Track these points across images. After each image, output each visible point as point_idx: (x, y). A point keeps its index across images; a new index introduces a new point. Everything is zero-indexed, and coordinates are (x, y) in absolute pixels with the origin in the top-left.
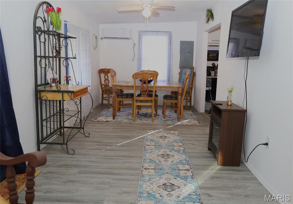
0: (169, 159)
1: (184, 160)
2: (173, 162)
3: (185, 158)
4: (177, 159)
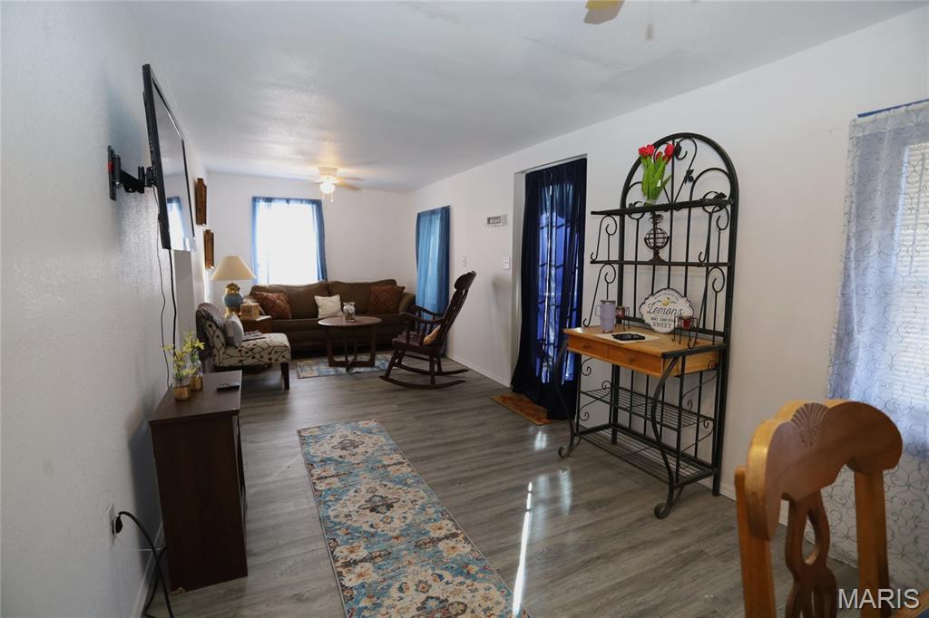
0: (367, 499)
1: (330, 503)
2: (356, 492)
3: (329, 510)
4: (348, 503)
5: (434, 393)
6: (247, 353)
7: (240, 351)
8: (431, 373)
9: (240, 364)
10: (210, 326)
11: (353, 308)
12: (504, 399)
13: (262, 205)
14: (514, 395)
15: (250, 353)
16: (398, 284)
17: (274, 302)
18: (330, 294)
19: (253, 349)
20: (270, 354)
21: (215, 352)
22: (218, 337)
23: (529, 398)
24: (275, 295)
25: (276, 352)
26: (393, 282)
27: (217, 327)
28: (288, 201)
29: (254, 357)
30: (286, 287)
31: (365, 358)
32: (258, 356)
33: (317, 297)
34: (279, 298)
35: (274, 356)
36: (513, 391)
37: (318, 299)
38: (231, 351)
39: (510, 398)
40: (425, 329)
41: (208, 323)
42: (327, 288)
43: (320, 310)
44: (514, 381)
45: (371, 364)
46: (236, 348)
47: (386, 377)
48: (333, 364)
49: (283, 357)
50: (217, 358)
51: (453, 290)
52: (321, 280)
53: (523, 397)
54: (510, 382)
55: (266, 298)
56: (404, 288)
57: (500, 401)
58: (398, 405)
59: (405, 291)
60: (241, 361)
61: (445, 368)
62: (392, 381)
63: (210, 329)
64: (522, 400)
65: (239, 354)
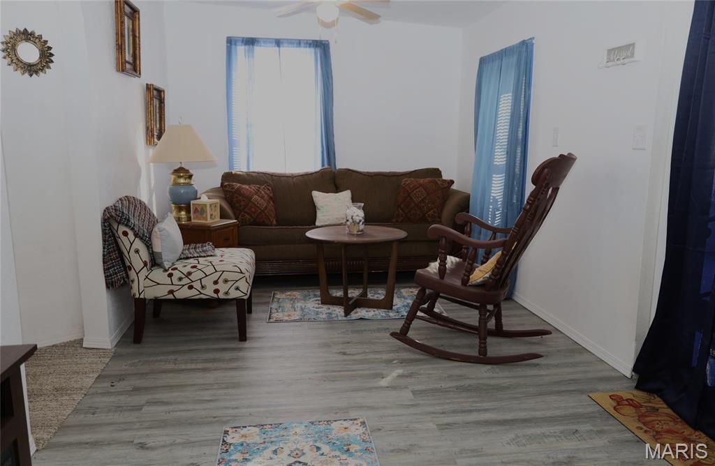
5: (482, 373)
6: (180, 279)
7: (170, 275)
8: (481, 332)
9: (171, 297)
10: (125, 234)
11: (361, 214)
12: (619, 401)
13: (241, 49)
14: (639, 396)
15: (186, 281)
16: (445, 176)
17: (249, 199)
18: (337, 189)
19: (190, 273)
20: (216, 283)
21: (132, 274)
22: (137, 251)
23: (670, 406)
24: (253, 188)
25: (226, 281)
26: (436, 173)
27: (136, 235)
28: (278, 43)
29: (191, 287)
30: (272, 175)
31: (378, 294)
32: (197, 285)
33: (315, 194)
34: (257, 192)
35: (223, 287)
36: (638, 387)
37: (318, 196)
38: (158, 275)
39: (630, 403)
40: (476, 255)
41: (122, 229)
42: (332, 179)
43: (319, 214)
44: (641, 365)
45: (387, 304)
46: (166, 270)
47: (402, 335)
48: (327, 300)
49: (237, 289)
50: (135, 285)
51: (530, 187)
52: (326, 166)
53: (658, 402)
54: (631, 366)
55: (238, 191)
56: (452, 182)
57: (609, 405)
58: (414, 392)
59: (454, 187)
60: (171, 292)
61: (509, 323)
62: (412, 343)
63: (124, 238)
64: (655, 410)
65: (168, 280)
